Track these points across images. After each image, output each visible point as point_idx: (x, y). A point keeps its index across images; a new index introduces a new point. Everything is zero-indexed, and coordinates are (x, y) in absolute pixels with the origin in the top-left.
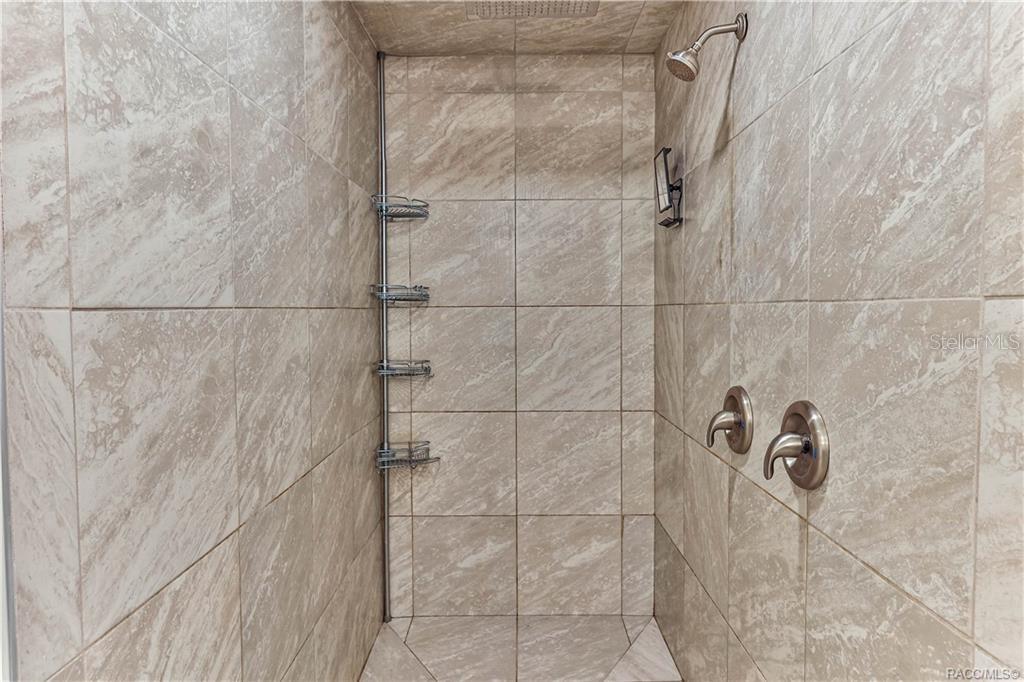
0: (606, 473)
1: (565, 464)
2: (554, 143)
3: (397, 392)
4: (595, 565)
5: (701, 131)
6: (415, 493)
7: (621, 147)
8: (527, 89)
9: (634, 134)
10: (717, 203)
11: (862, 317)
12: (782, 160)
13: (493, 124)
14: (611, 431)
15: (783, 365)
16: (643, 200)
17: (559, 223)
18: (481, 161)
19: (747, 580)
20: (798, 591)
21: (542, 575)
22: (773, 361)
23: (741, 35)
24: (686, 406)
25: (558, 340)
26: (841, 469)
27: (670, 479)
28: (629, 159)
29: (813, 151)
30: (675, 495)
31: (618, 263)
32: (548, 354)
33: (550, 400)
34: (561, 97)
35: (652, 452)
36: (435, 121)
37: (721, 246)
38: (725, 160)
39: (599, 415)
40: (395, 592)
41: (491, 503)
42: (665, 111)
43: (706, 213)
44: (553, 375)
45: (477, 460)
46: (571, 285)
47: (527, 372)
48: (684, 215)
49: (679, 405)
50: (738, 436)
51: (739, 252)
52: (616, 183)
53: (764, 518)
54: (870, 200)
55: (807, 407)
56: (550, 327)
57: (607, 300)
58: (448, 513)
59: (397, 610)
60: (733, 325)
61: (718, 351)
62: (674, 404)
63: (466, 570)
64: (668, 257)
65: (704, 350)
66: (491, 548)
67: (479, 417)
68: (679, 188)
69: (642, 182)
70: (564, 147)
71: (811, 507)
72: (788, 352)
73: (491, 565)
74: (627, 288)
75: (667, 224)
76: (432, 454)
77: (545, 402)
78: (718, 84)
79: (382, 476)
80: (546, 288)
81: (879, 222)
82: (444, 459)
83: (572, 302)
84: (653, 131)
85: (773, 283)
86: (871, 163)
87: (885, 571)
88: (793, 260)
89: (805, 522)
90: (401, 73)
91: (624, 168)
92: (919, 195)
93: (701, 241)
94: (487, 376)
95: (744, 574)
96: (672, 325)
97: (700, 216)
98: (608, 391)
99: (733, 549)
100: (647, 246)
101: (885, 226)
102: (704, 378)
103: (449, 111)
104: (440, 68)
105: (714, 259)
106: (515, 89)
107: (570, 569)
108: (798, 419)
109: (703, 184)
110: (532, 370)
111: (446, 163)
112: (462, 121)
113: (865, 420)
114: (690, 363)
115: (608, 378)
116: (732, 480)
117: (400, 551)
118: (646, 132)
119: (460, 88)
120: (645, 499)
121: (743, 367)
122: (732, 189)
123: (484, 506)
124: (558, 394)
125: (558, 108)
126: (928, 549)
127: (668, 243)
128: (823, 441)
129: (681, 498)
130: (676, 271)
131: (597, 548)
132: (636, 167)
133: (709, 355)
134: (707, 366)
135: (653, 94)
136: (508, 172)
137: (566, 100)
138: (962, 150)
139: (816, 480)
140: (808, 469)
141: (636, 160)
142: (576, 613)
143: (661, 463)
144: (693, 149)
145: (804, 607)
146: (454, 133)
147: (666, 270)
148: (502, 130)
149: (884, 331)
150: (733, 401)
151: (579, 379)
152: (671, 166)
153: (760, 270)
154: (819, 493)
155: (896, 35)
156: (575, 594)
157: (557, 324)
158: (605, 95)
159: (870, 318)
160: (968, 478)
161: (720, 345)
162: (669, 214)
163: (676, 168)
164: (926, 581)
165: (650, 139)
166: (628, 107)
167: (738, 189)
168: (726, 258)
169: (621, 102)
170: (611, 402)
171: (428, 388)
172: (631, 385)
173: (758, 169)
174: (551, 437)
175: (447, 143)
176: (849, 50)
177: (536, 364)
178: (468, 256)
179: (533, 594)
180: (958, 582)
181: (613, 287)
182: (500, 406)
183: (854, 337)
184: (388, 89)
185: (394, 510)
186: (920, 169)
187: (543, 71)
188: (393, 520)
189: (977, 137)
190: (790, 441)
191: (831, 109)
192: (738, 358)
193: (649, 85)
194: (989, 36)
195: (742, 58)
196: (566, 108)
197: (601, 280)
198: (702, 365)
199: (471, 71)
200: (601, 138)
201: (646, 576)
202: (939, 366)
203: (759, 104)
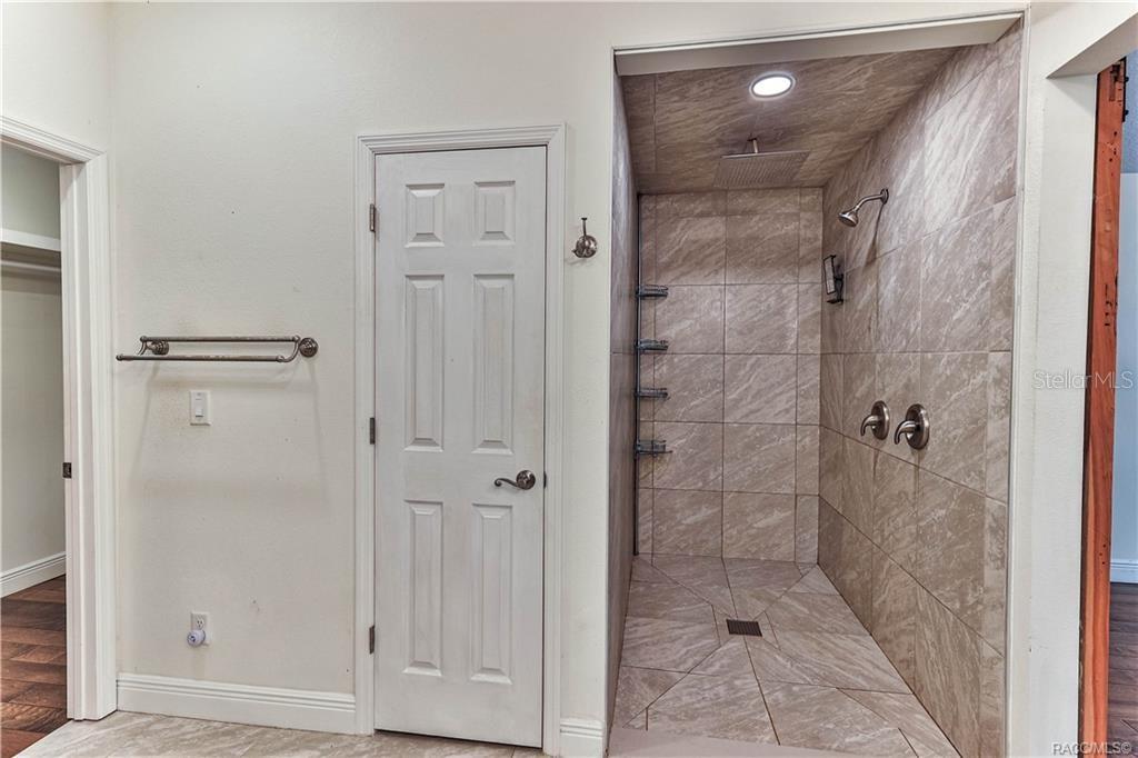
0: (785, 465)
1: (756, 459)
2: (751, 248)
3: (645, 408)
4: (776, 527)
5: (857, 247)
6: (655, 474)
7: (798, 250)
8: (734, 213)
9: (808, 240)
10: (868, 293)
11: (944, 360)
12: (907, 275)
13: (711, 236)
14: (789, 438)
15: (906, 386)
16: (813, 284)
17: (754, 299)
18: (703, 260)
19: (885, 511)
20: (913, 505)
21: (740, 532)
22: (901, 384)
23: (884, 201)
24: (845, 418)
25: (753, 377)
26: (934, 436)
27: (831, 466)
28: (804, 257)
29: (923, 276)
30: (835, 477)
31: (795, 326)
32: (745, 386)
33: (747, 415)
34: (756, 218)
35: (817, 453)
36: (674, 235)
37: (870, 319)
38: (873, 269)
39: (779, 427)
40: (641, 537)
41: (706, 483)
42: (830, 227)
43: (861, 298)
44: (749, 398)
45: (697, 454)
46: (762, 340)
47: (731, 397)
48: (844, 296)
49: (840, 418)
50: (880, 430)
51: (882, 324)
52: (794, 273)
53: (895, 473)
54: (949, 305)
55: (919, 407)
56: (747, 368)
57: (787, 351)
58: (677, 487)
59: (642, 549)
60: (877, 366)
61: (868, 381)
62: (836, 418)
63: (688, 525)
64: (832, 322)
65: (859, 382)
66: (705, 512)
67: (698, 426)
68: (841, 280)
69: (813, 272)
70: (759, 250)
71: (920, 459)
72: (909, 380)
73: (704, 523)
74: (802, 343)
75: (832, 302)
76: (668, 449)
77: (742, 417)
78: (869, 223)
79: (635, 461)
80: (745, 342)
81: (952, 315)
82: (675, 452)
83: (762, 351)
84: (821, 238)
85: (901, 342)
86: (949, 288)
87: (954, 479)
88: (912, 330)
89: (917, 467)
90: (652, 206)
91: (801, 263)
92: (968, 306)
93: (857, 315)
94: (704, 399)
95: (883, 508)
96: (835, 367)
97: (856, 299)
98: (787, 411)
99: (875, 497)
100: (816, 315)
101: (955, 318)
102: (858, 399)
103: (682, 229)
104: (677, 201)
105: (866, 327)
106: (725, 213)
107: (758, 528)
108: (914, 413)
109: (858, 279)
110: (734, 396)
111: (680, 262)
112: (690, 235)
113: (945, 409)
114: (848, 389)
115: (787, 402)
116: (876, 457)
117: (646, 510)
118: (816, 239)
119: (690, 214)
120: (812, 485)
121: (884, 390)
122: (878, 286)
123: (700, 484)
124: (752, 412)
125: (754, 225)
126: (970, 462)
127: (832, 314)
128: (926, 424)
129: (840, 477)
130: (838, 332)
131: (777, 516)
132: (809, 262)
133: (862, 384)
134: (860, 391)
135: (821, 214)
136: (721, 267)
137: (760, 219)
138: (983, 289)
139: (922, 444)
140: (918, 440)
141: (809, 257)
142: (762, 558)
143: (824, 460)
144: (852, 258)
145: (916, 512)
146: (685, 242)
147: (830, 332)
148: (717, 240)
149: (953, 366)
150: (877, 409)
151: (767, 402)
152: (835, 264)
153: (894, 335)
154: (924, 450)
155: (959, 232)
156: (763, 546)
157: (752, 366)
158: (787, 215)
159: (948, 361)
160: (984, 427)
161: (869, 377)
162: (834, 297)
163: (839, 266)
164: (969, 476)
165: (819, 243)
166: (803, 222)
167: (882, 288)
168: (873, 327)
169: (799, 220)
170: (788, 419)
171: (665, 406)
172: (802, 407)
173: (893, 279)
174: (746, 440)
175: (680, 250)
176: (940, 231)
177: (738, 391)
178: (693, 322)
179: (733, 544)
180: (981, 472)
181: (792, 342)
182: (713, 419)
183: (941, 370)
184: (644, 216)
185: (642, 484)
186: (967, 295)
187: (745, 202)
188: (640, 490)
189: (988, 285)
190: (909, 425)
191: (931, 257)
192: (880, 384)
193: (819, 208)
194: (991, 245)
195: (884, 214)
196: (761, 225)
197: (783, 337)
198: (857, 390)
199: (697, 202)
200: (785, 244)
201: (812, 537)
202: (975, 381)
203: (894, 243)
